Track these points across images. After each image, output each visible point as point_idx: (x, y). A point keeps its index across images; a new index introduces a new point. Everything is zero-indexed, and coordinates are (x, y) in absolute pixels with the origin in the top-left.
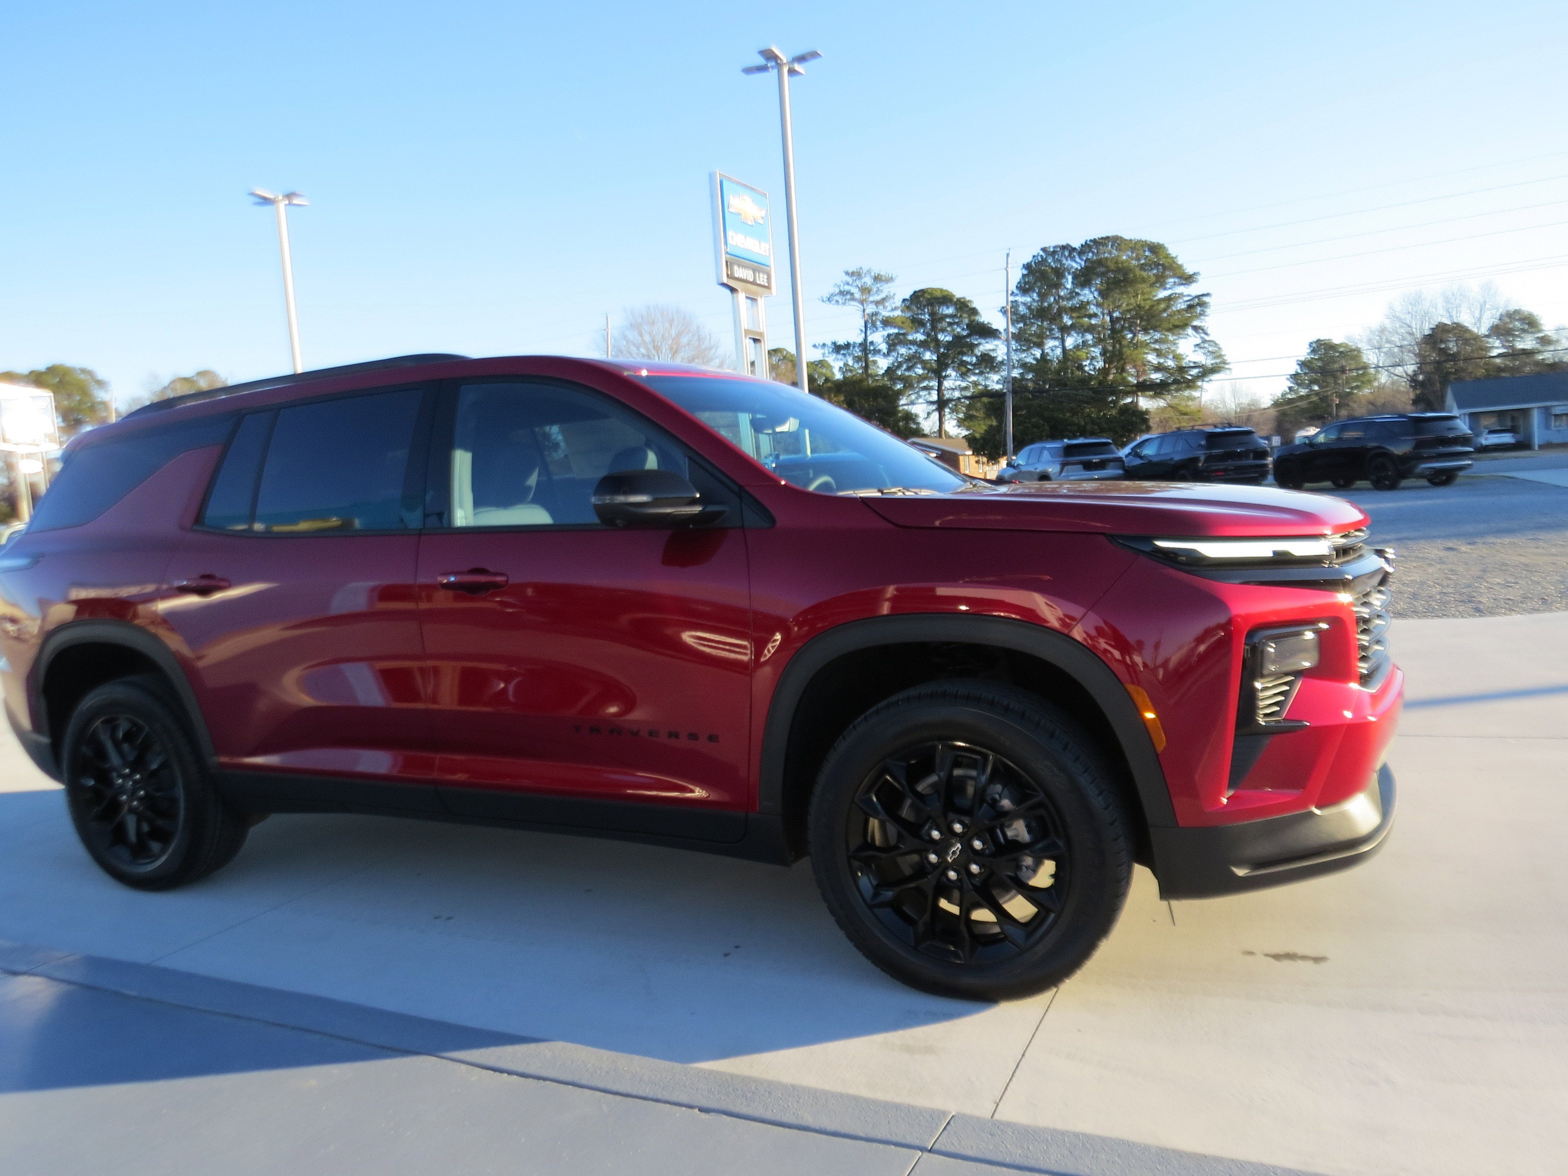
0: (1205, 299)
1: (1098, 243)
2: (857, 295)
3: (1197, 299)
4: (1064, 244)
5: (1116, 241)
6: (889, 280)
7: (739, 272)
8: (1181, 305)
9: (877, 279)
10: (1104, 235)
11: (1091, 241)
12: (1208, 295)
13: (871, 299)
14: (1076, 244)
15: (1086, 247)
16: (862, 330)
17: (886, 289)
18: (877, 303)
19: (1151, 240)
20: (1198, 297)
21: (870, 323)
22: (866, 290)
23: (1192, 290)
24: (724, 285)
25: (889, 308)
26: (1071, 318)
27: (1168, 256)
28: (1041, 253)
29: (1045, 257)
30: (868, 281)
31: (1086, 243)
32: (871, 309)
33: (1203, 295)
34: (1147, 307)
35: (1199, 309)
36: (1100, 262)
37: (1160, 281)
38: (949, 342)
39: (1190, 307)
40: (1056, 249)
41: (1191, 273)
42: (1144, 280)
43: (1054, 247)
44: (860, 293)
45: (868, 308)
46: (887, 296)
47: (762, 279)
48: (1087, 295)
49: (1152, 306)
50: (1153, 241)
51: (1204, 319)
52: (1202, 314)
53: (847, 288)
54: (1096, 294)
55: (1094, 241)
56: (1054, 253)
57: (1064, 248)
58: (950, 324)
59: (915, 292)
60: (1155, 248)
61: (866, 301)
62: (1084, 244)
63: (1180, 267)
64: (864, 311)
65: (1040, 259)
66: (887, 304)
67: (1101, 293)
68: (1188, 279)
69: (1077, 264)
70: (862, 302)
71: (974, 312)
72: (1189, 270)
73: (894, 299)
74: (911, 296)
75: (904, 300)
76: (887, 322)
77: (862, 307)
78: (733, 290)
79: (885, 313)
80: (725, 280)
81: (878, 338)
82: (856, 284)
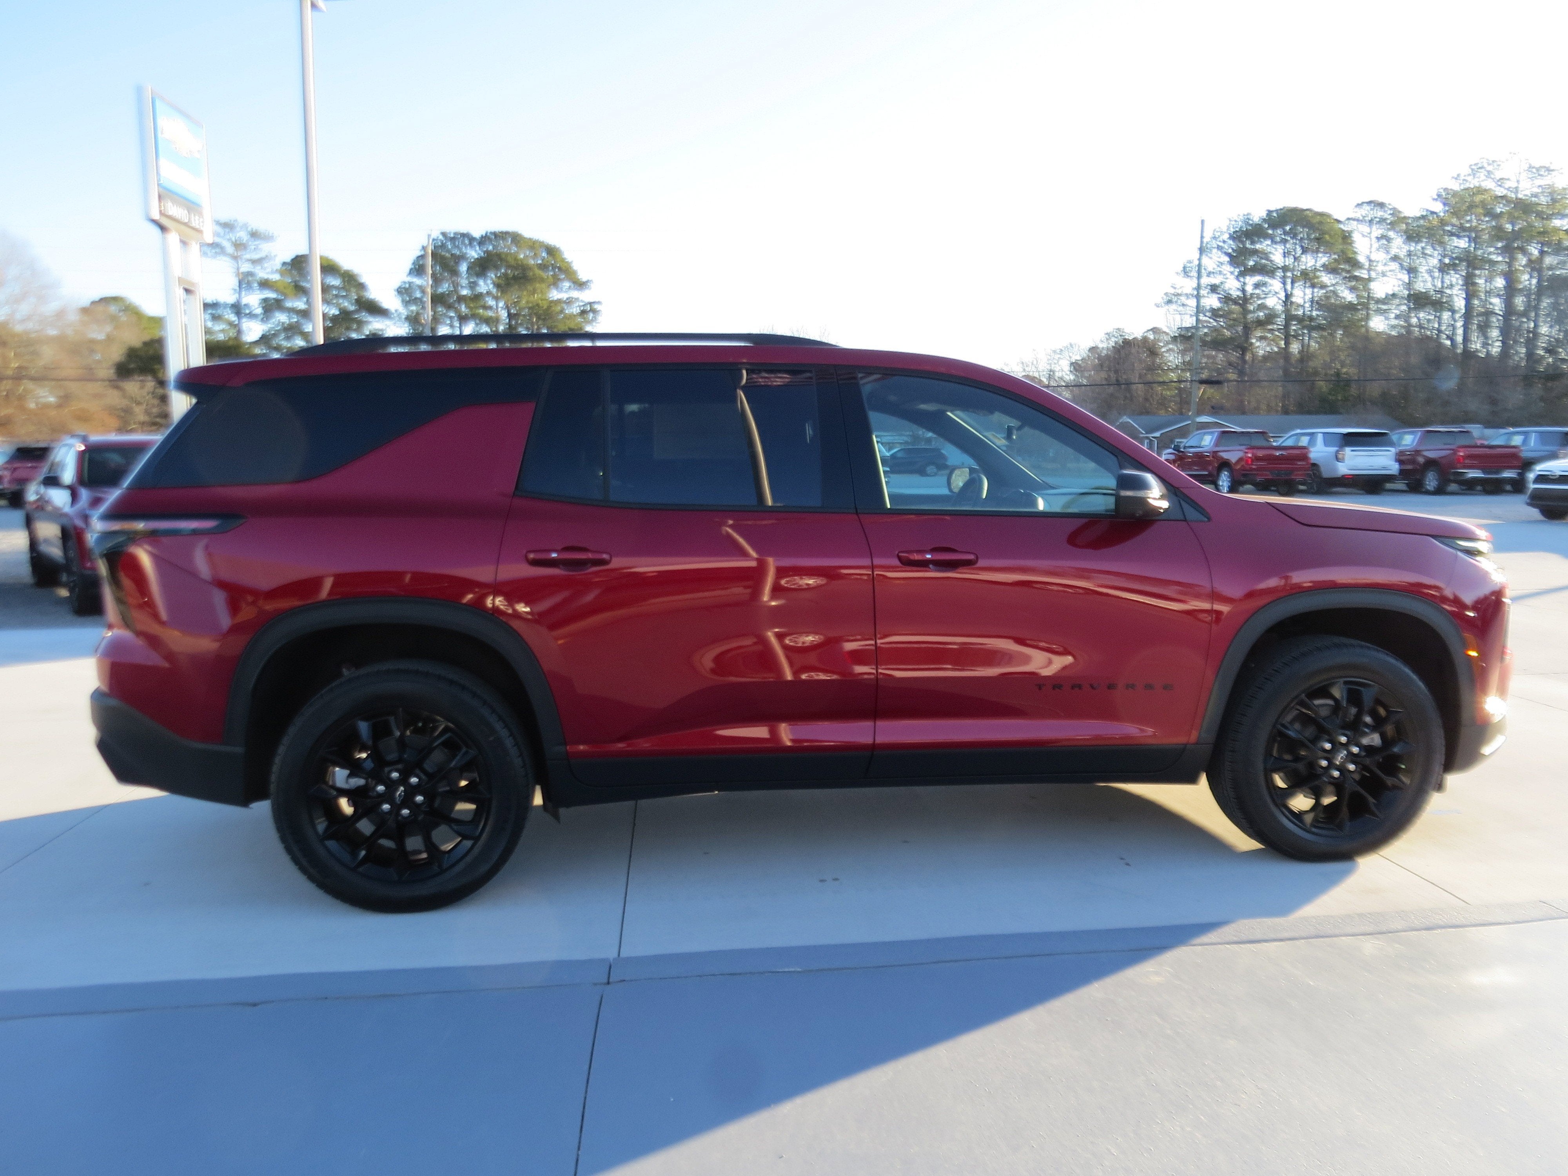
0: (596, 306)
1: (499, 236)
2: (230, 249)
3: (589, 306)
4: (465, 232)
5: (516, 238)
6: (266, 237)
7: (174, 210)
8: (575, 310)
9: (254, 235)
10: (504, 229)
11: (491, 233)
12: (599, 303)
13: (248, 256)
14: (477, 234)
15: (484, 240)
16: (235, 290)
17: (265, 248)
18: (254, 262)
19: (547, 242)
20: (590, 304)
21: (245, 282)
22: (239, 245)
23: (585, 296)
24: (154, 222)
25: (269, 270)
26: (467, 307)
27: (563, 260)
28: (441, 237)
29: (444, 241)
30: (243, 235)
31: (486, 234)
32: (246, 267)
33: (594, 303)
34: (545, 307)
35: (591, 315)
36: (499, 256)
37: (555, 283)
38: (334, 316)
39: (583, 313)
40: (456, 236)
41: (584, 280)
42: (542, 280)
43: (455, 234)
44: (233, 248)
45: (243, 266)
46: (267, 256)
47: (197, 222)
48: (485, 286)
49: (549, 307)
50: (550, 243)
51: (595, 326)
52: (594, 319)
53: (218, 240)
54: (491, 286)
55: (495, 234)
56: (453, 239)
57: (464, 235)
58: (337, 296)
59: (297, 257)
60: (552, 251)
61: (241, 259)
62: (484, 235)
63: (574, 273)
64: (238, 269)
65: (440, 244)
66: (266, 265)
67: (498, 286)
68: (581, 285)
69: (474, 253)
70: (235, 258)
71: (361, 286)
72: (583, 276)
73: (275, 261)
74: (293, 260)
75: (284, 264)
76: (265, 284)
77: (236, 265)
78: (163, 228)
79: (262, 274)
80: (156, 216)
81: (253, 300)
82: (228, 237)
